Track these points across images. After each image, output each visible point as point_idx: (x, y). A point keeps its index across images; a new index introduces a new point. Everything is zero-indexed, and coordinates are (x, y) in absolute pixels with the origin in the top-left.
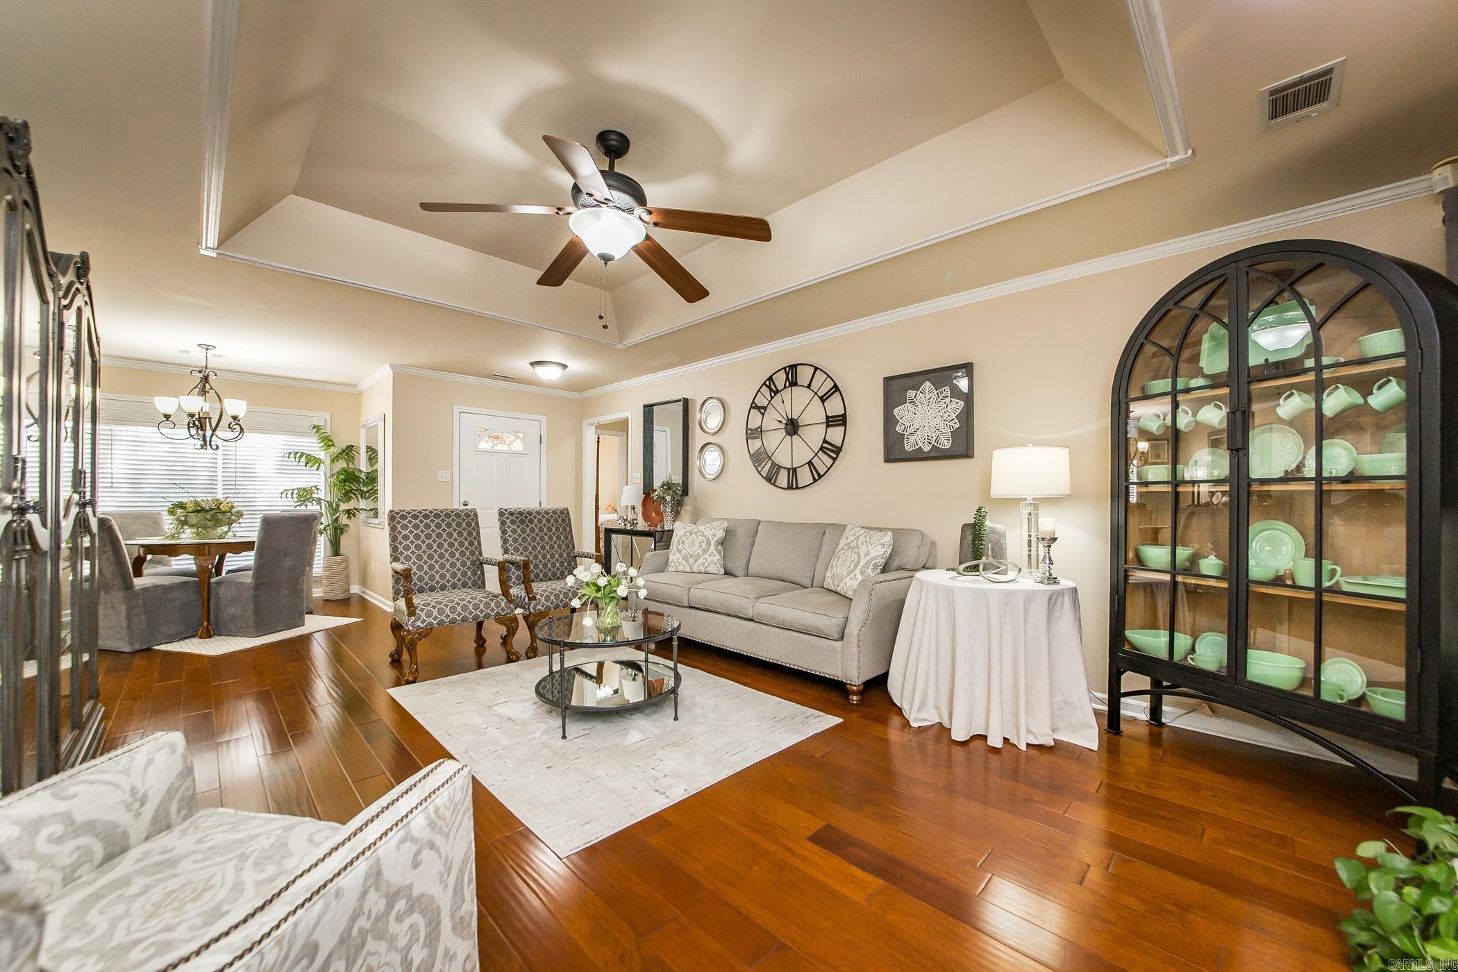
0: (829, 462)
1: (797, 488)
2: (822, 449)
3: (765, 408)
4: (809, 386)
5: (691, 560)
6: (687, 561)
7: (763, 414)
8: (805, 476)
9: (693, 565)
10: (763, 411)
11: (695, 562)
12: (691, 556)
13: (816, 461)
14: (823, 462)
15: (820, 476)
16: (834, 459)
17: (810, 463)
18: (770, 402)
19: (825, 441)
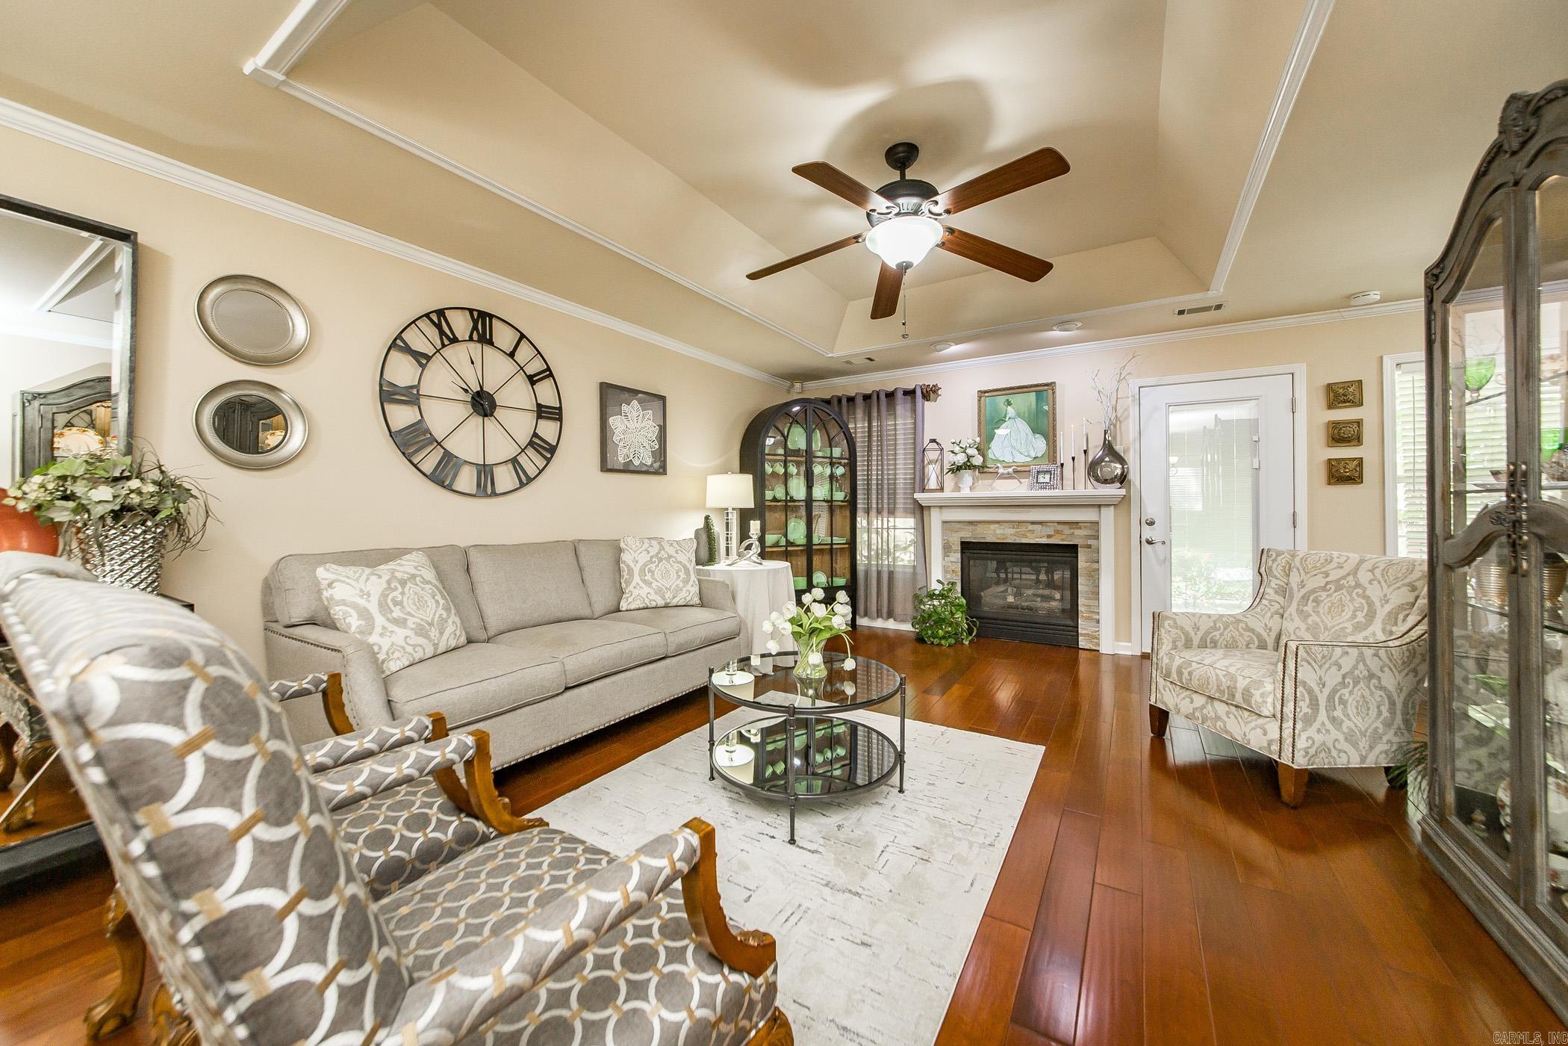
0: (541, 463)
1: (494, 494)
2: (531, 444)
3: (428, 358)
4: (512, 355)
5: (434, 633)
6: (427, 636)
7: (423, 366)
8: (505, 478)
9: (439, 640)
10: (424, 362)
11: (441, 634)
12: (431, 624)
13: (523, 459)
14: (531, 462)
15: (530, 480)
16: (548, 460)
17: (514, 461)
18: (438, 351)
19: (535, 435)
